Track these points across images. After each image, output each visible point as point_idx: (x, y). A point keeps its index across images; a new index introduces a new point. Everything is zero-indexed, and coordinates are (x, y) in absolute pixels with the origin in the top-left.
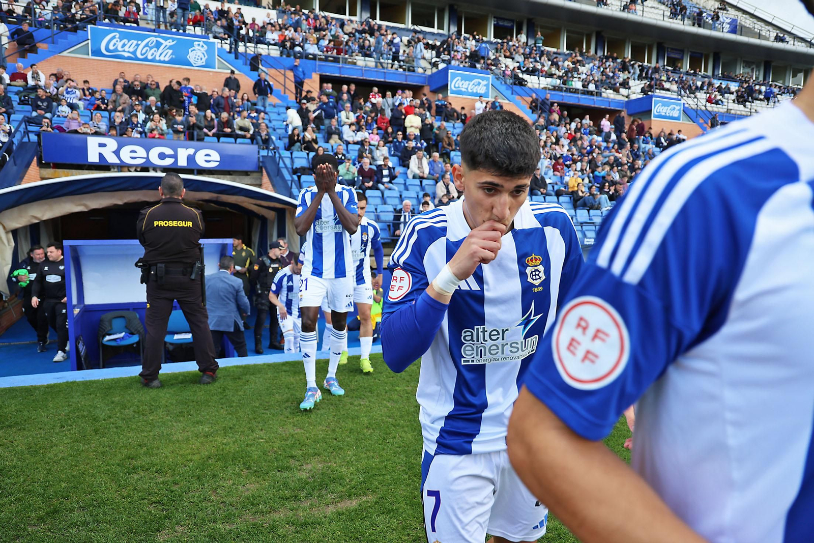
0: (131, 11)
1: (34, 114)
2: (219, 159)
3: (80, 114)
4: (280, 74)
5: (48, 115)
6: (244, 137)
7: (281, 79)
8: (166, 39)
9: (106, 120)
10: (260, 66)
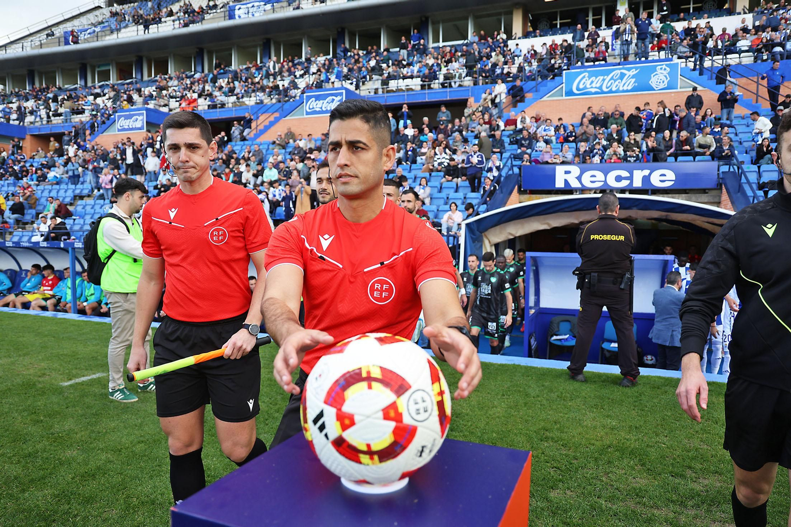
0: (601, 50)
1: (519, 151)
2: (674, 179)
3: (552, 147)
4: (753, 82)
5: (529, 151)
6: (703, 154)
7: (753, 88)
8: (629, 70)
9: (573, 150)
10: (728, 78)
